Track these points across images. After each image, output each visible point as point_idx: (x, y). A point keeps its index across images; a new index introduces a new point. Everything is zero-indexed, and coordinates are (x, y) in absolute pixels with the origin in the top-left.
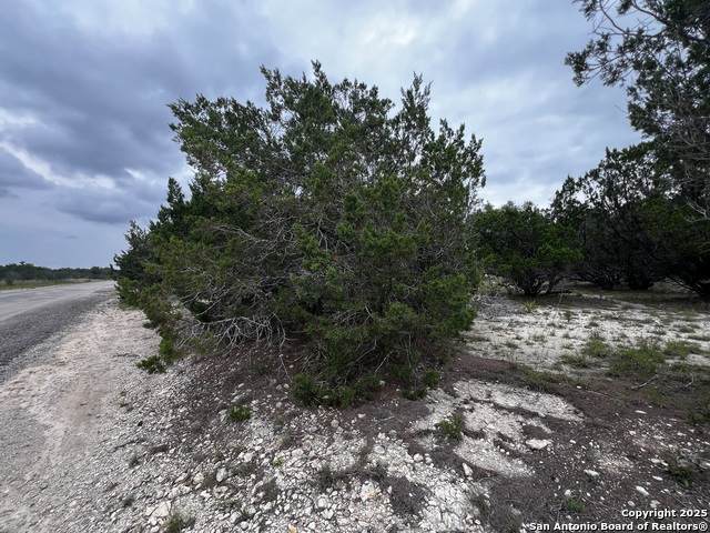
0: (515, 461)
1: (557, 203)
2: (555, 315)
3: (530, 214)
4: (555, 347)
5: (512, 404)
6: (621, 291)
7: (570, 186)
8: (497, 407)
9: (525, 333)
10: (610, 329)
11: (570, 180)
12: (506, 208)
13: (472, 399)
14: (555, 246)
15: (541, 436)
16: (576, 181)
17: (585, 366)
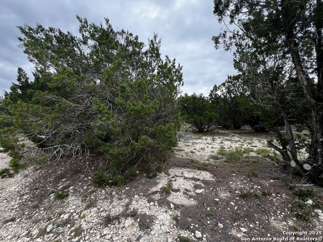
0: (191, 199)
1: (211, 95)
2: (209, 139)
3: (201, 99)
4: (208, 152)
5: (191, 176)
6: (232, 129)
7: (216, 88)
8: (185, 178)
9: (198, 147)
10: (227, 144)
11: (215, 86)
12: (193, 95)
13: (176, 176)
14: (210, 112)
15: (200, 188)
16: (218, 86)
17: (218, 159)
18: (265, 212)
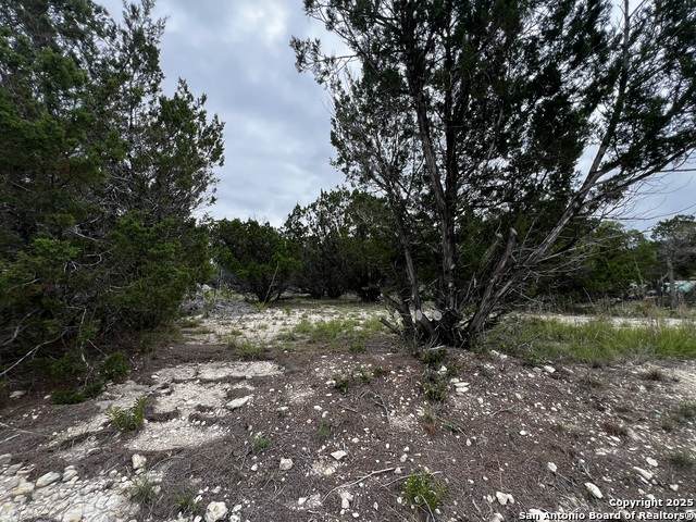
5: (221, 374)
7: (298, 211)
8: (204, 382)
11: (298, 207)
13: (174, 381)
15: (243, 393)
18: (380, 406)
